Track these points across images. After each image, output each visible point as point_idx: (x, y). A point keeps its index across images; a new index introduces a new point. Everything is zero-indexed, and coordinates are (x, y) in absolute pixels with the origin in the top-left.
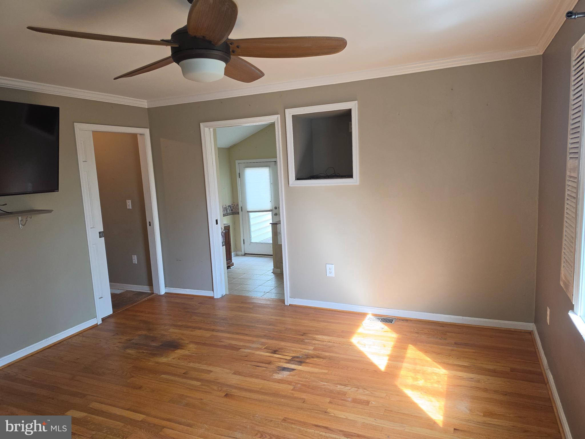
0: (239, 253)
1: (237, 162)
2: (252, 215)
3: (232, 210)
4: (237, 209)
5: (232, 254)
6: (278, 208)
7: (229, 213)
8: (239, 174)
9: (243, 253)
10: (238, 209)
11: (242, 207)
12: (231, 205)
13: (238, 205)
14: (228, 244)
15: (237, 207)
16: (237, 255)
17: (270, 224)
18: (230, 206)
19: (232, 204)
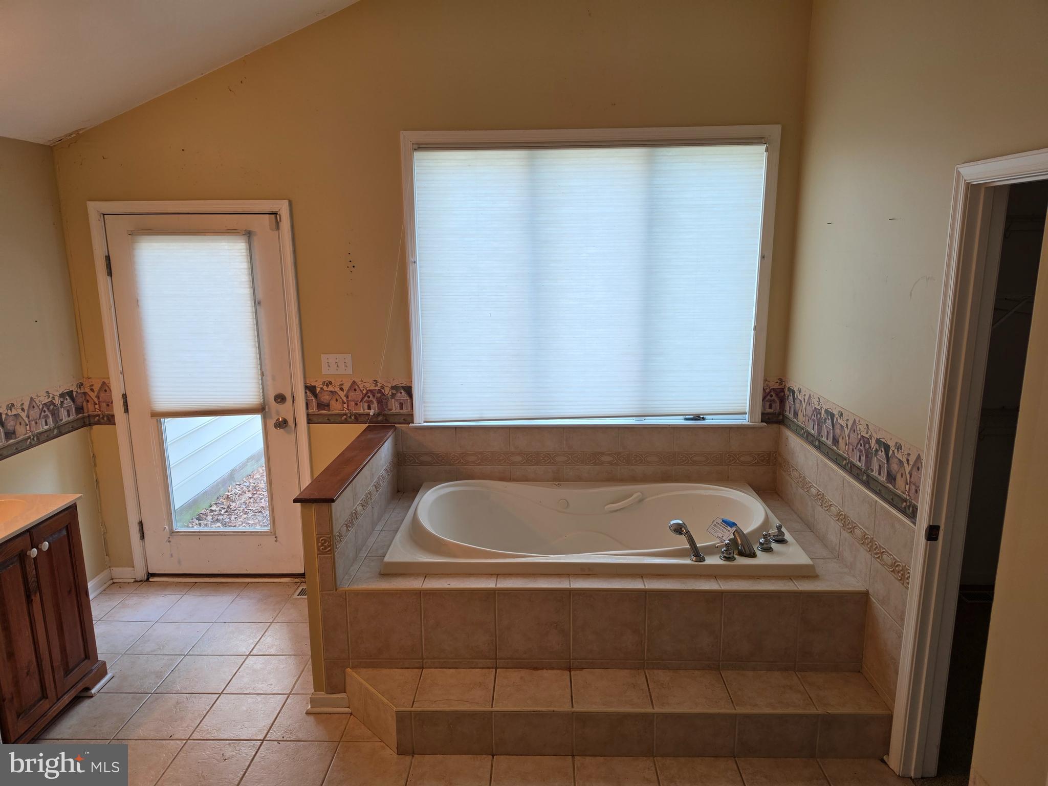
0: (123, 573)
1: (94, 208)
2: (171, 427)
3: (79, 410)
4: (104, 405)
5: (92, 585)
6: (289, 398)
7: (68, 423)
8: (108, 258)
9: (141, 574)
10: (109, 404)
11: (125, 396)
12: (74, 388)
13: (105, 387)
14: (70, 592)
15: (102, 395)
16: (113, 586)
17: (295, 501)
18: (70, 394)
19: (80, 385)
